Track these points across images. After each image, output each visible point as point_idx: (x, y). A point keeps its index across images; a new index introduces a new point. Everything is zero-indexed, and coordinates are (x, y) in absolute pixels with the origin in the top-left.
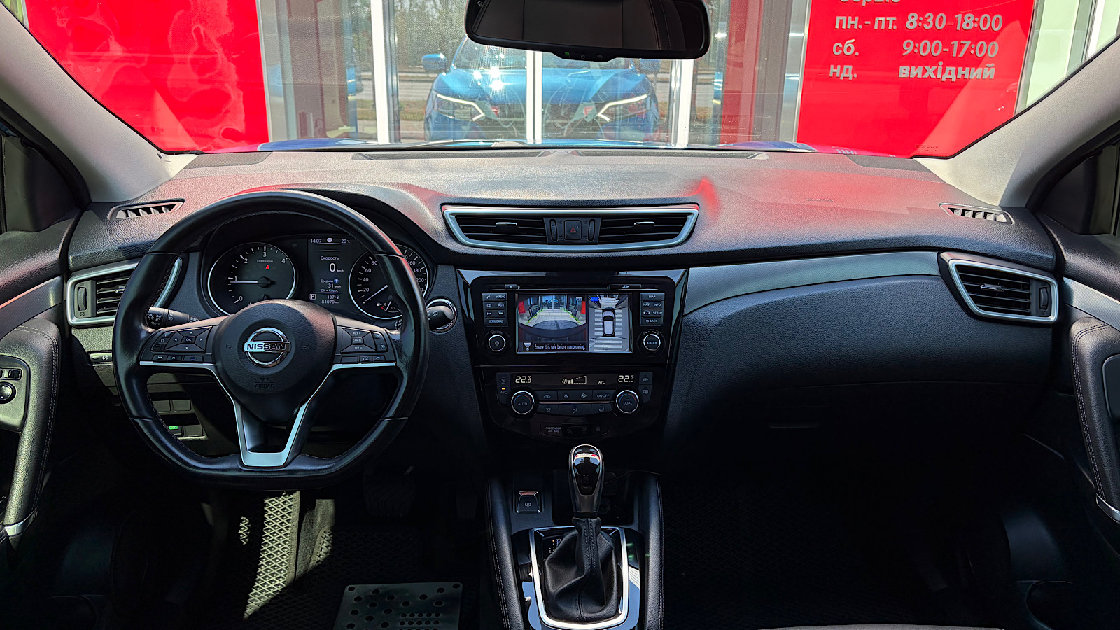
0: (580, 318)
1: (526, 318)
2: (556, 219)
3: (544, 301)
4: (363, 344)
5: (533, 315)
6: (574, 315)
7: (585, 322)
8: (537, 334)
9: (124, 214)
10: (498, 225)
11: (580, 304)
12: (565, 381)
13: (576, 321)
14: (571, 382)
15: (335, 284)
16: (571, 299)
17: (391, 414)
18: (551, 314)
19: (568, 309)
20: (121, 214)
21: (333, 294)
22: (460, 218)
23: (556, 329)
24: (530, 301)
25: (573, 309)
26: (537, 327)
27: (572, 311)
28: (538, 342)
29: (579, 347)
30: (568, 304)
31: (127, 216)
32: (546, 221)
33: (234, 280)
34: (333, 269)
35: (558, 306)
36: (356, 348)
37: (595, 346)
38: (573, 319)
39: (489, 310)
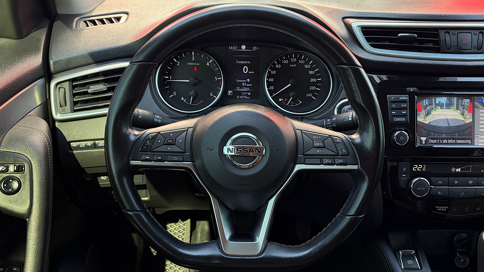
0: (468, 117)
1: (422, 116)
2: (451, 32)
3: (437, 102)
4: (324, 147)
5: (428, 113)
6: (463, 114)
7: (471, 120)
8: (431, 130)
9: (85, 24)
10: (401, 36)
11: (468, 105)
12: (453, 170)
13: (463, 119)
14: (458, 170)
15: (247, 83)
16: (460, 101)
17: (353, 211)
18: (443, 113)
19: (457, 108)
20: (82, 24)
21: (246, 91)
22: (366, 30)
23: (447, 126)
24: (426, 102)
25: (462, 109)
26: (431, 124)
27: (460, 110)
28: (432, 137)
29: (466, 141)
30: (458, 105)
31: (88, 26)
32: (442, 33)
33: (169, 79)
34: (245, 71)
35: (449, 106)
36: (318, 151)
37: (480, 141)
38: (461, 118)
39: (393, 109)
